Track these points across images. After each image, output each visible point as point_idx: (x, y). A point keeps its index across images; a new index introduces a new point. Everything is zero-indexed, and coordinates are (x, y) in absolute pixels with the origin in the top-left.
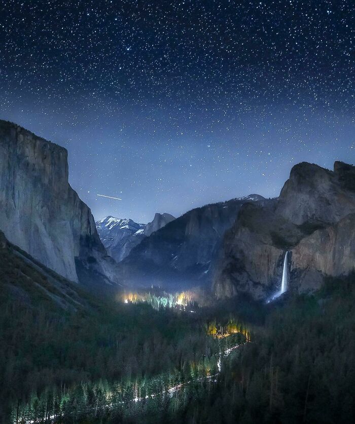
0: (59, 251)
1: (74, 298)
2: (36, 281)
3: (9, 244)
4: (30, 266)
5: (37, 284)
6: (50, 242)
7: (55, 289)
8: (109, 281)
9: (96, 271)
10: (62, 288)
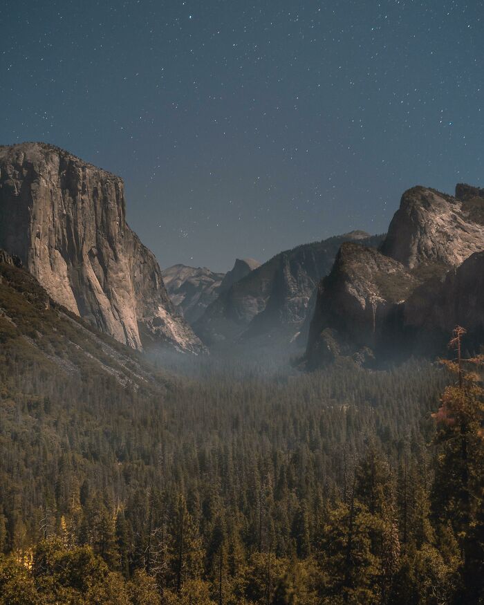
0: (117, 311)
1: (135, 371)
2: (88, 351)
3: (53, 304)
4: (79, 332)
5: (89, 355)
6: (107, 300)
7: (111, 360)
8: (181, 348)
9: (164, 335)
10: (121, 359)
